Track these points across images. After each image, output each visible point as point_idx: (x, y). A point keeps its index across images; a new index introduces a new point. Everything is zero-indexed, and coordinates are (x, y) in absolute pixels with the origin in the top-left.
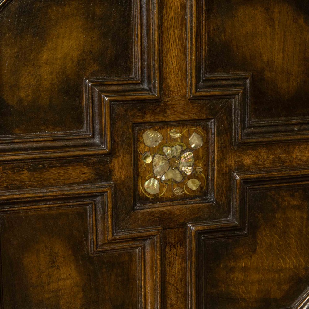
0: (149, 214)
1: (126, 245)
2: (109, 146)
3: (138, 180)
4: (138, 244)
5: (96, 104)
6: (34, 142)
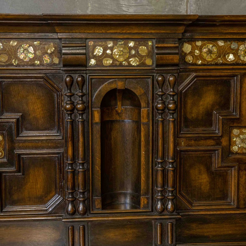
0: (234, 158)
1: (225, 169)
2: (221, 134)
3: (230, 146)
4: (229, 169)
5: (217, 119)
6: (196, 131)
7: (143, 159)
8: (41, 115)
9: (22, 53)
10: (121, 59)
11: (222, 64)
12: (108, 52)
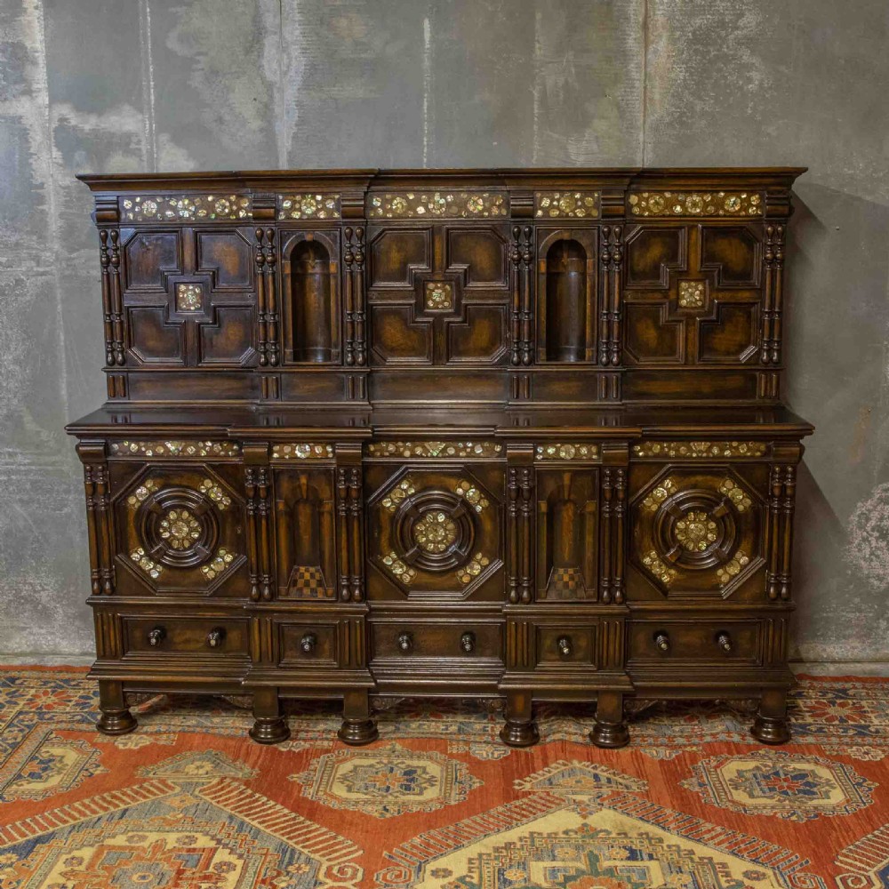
0: (682, 312)
1: (673, 323)
2: (668, 286)
3: (678, 300)
4: (677, 323)
5: (665, 272)
6: (643, 284)
7: (588, 311)
8: (488, 266)
9: (472, 205)
10: (568, 210)
11: (669, 216)
12: (555, 203)
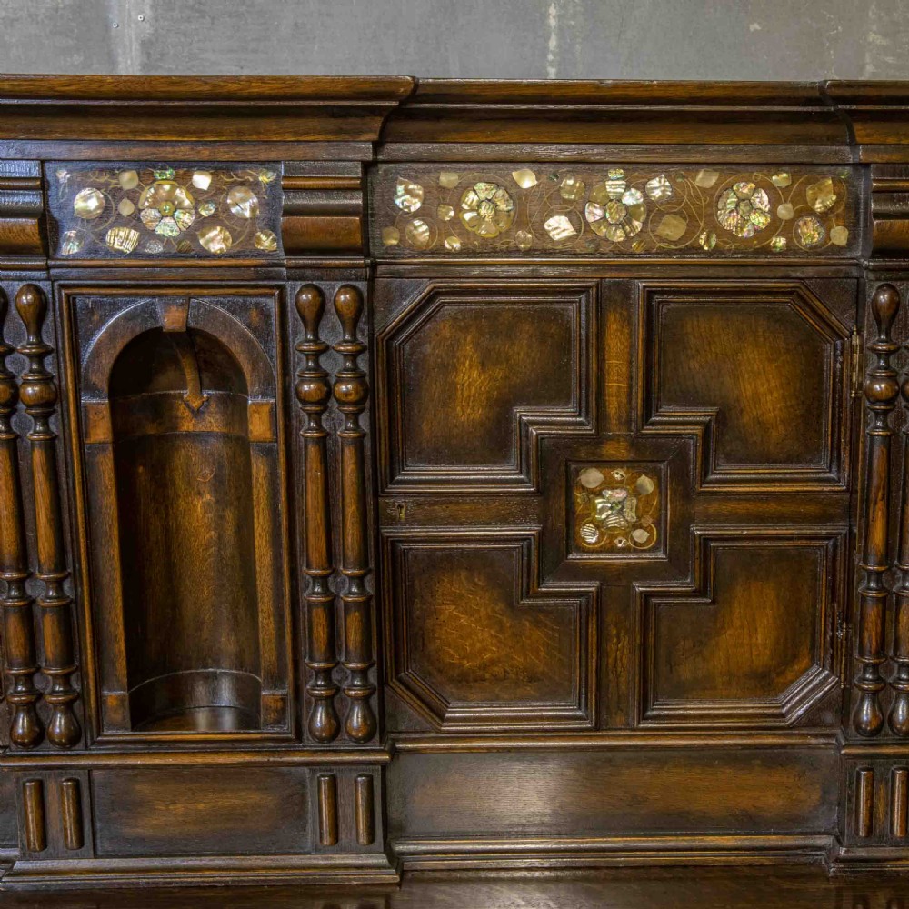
8: (777, 412)
9: (732, 211)
